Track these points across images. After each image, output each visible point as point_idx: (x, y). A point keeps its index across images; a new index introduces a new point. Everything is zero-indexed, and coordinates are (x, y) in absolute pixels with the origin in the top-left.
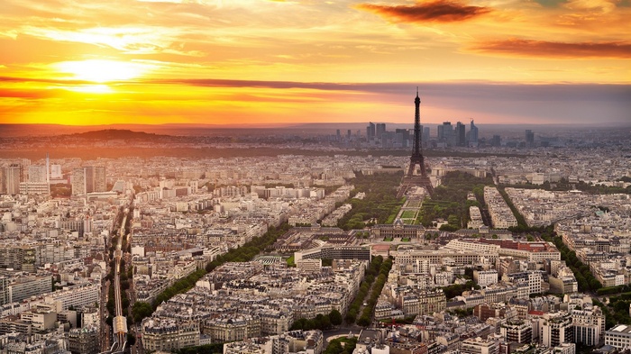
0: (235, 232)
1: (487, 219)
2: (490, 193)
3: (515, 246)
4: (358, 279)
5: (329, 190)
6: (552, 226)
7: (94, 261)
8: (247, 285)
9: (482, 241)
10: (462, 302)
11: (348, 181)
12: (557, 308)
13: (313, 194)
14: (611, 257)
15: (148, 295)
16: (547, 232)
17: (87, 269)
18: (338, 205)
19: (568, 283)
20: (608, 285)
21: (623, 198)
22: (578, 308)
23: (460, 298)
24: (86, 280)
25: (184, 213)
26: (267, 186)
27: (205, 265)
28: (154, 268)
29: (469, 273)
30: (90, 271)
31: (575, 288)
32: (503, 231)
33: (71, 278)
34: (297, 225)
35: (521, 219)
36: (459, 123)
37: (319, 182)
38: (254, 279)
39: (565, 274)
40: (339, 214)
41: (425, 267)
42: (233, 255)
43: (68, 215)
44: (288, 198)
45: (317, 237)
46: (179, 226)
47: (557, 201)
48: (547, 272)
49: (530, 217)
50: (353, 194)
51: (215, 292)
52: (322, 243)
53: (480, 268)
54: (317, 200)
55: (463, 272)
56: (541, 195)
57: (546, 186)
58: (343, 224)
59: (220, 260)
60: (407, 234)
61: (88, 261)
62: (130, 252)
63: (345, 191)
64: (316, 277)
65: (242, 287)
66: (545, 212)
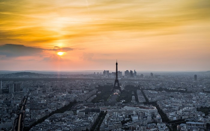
0: (59, 104)
1: (137, 100)
2: (139, 92)
3: (144, 108)
4: (96, 118)
5: (90, 91)
6: (156, 102)
7: (13, 114)
8: (61, 120)
9: (135, 106)
10: (127, 125)
11: (96, 88)
12: (155, 127)
13: (85, 92)
14: (172, 111)
15: (28, 124)
16: (154, 104)
17: (10, 116)
18: (92, 96)
19: (159, 119)
20: (171, 120)
21: (178, 93)
22: (161, 127)
23: (126, 124)
24: (9, 120)
25: (44, 98)
26: (71, 90)
27: (48, 114)
28: (32, 116)
29: (130, 116)
30: (11, 117)
31: (161, 121)
32: (141, 103)
33: (5, 119)
34: (79, 101)
35: (147, 99)
36: (131, 71)
37: (87, 88)
38: (63, 119)
39: (158, 116)
40: (92, 98)
41: (116, 114)
42: (58, 111)
43: (7, 99)
44: (77, 93)
45: (85, 105)
46: (42, 102)
47: (158, 94)
48: (153, 116)
49: (150, 99)
50: (97, 92)
51: (50, 123)
52: (85, 107)
53: (133, 115)
54: (86, 94)
55: (128, 116)
56: (154, 92)
57: (155, 90)
58: (93, 101)
59: (53, 113)
60: (112, 104)
61: (11, 114)
62: (25, 110)
63: (95, 91)
64: (83, 118)
65: (59, 121)
66: (154, 97)
